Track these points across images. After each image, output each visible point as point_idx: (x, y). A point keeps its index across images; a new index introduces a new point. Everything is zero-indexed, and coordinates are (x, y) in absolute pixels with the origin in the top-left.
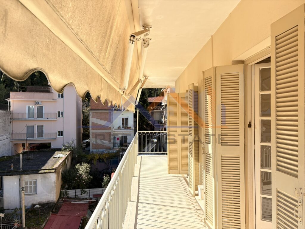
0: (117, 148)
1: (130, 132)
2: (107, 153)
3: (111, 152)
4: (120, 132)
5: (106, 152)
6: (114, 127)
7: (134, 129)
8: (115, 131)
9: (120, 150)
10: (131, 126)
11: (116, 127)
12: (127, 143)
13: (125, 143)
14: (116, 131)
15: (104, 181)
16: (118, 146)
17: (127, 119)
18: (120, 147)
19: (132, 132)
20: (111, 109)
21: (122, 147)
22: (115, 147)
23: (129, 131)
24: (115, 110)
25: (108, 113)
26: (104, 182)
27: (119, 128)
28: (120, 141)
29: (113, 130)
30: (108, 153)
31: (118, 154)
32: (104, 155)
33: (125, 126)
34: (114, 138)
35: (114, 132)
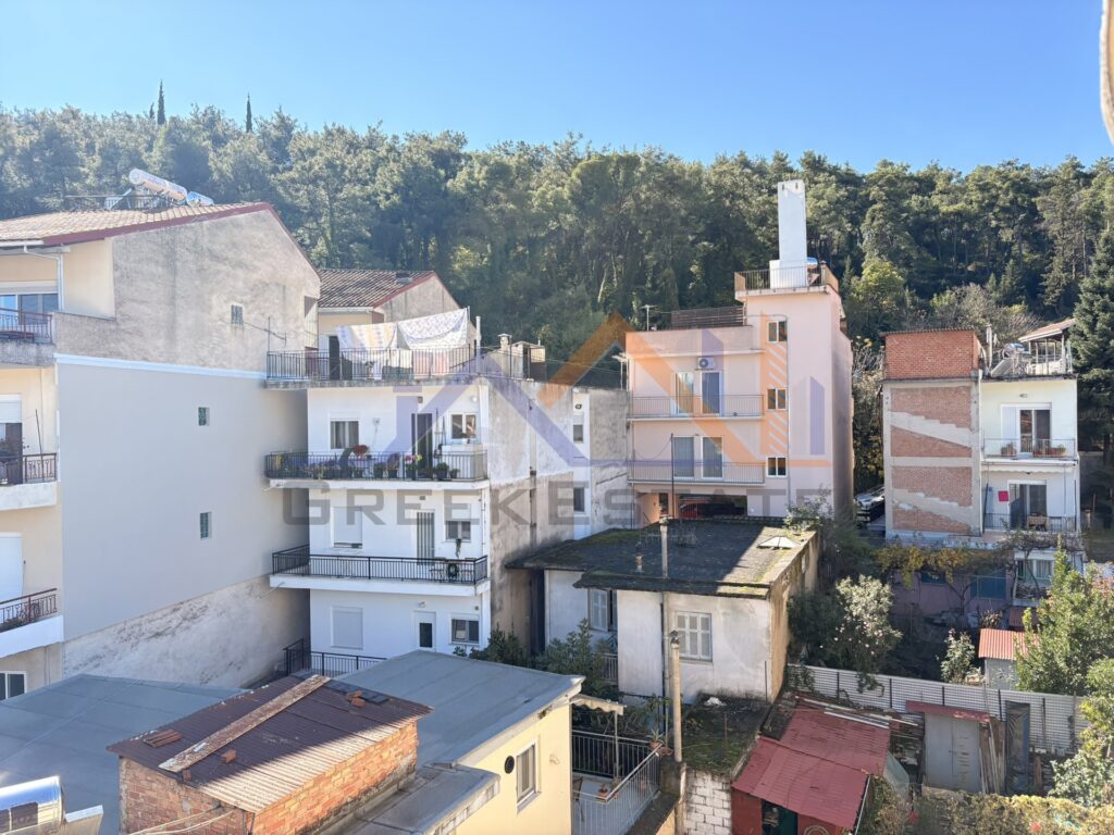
0: (999, 534)
1: (1061, 470)
2: (956, 550)
3: (973, 545)
4: (1012, 469)
5: (953, 544)
6: (983, 449)
7: (1078, 457)
8: (988, 464)
9: (1014, 540)
10: (1064, 444)
11: (994, 447)
12: (1045, 515)
13: (1038, 515)
14: (993, 464)
15: (949, 655)
16: (1006, 525)
17: (1044, 416)
18: (1013, 532)
19: (1069, 470)
20: (973, 374)
21: (1024, 532)
22: (992, 527)
23: (1057, 465)
24: (987, 378)
25: (957, 390)
26: (948, 659)
27: (1007, 452)
28: (1012, 506)
29: (982, 459)
30: (963, 550)
31: (1003, 557)
32: (945, 557)
33: (1034, 443)
34: (987, 490)
35: (986, 468)
